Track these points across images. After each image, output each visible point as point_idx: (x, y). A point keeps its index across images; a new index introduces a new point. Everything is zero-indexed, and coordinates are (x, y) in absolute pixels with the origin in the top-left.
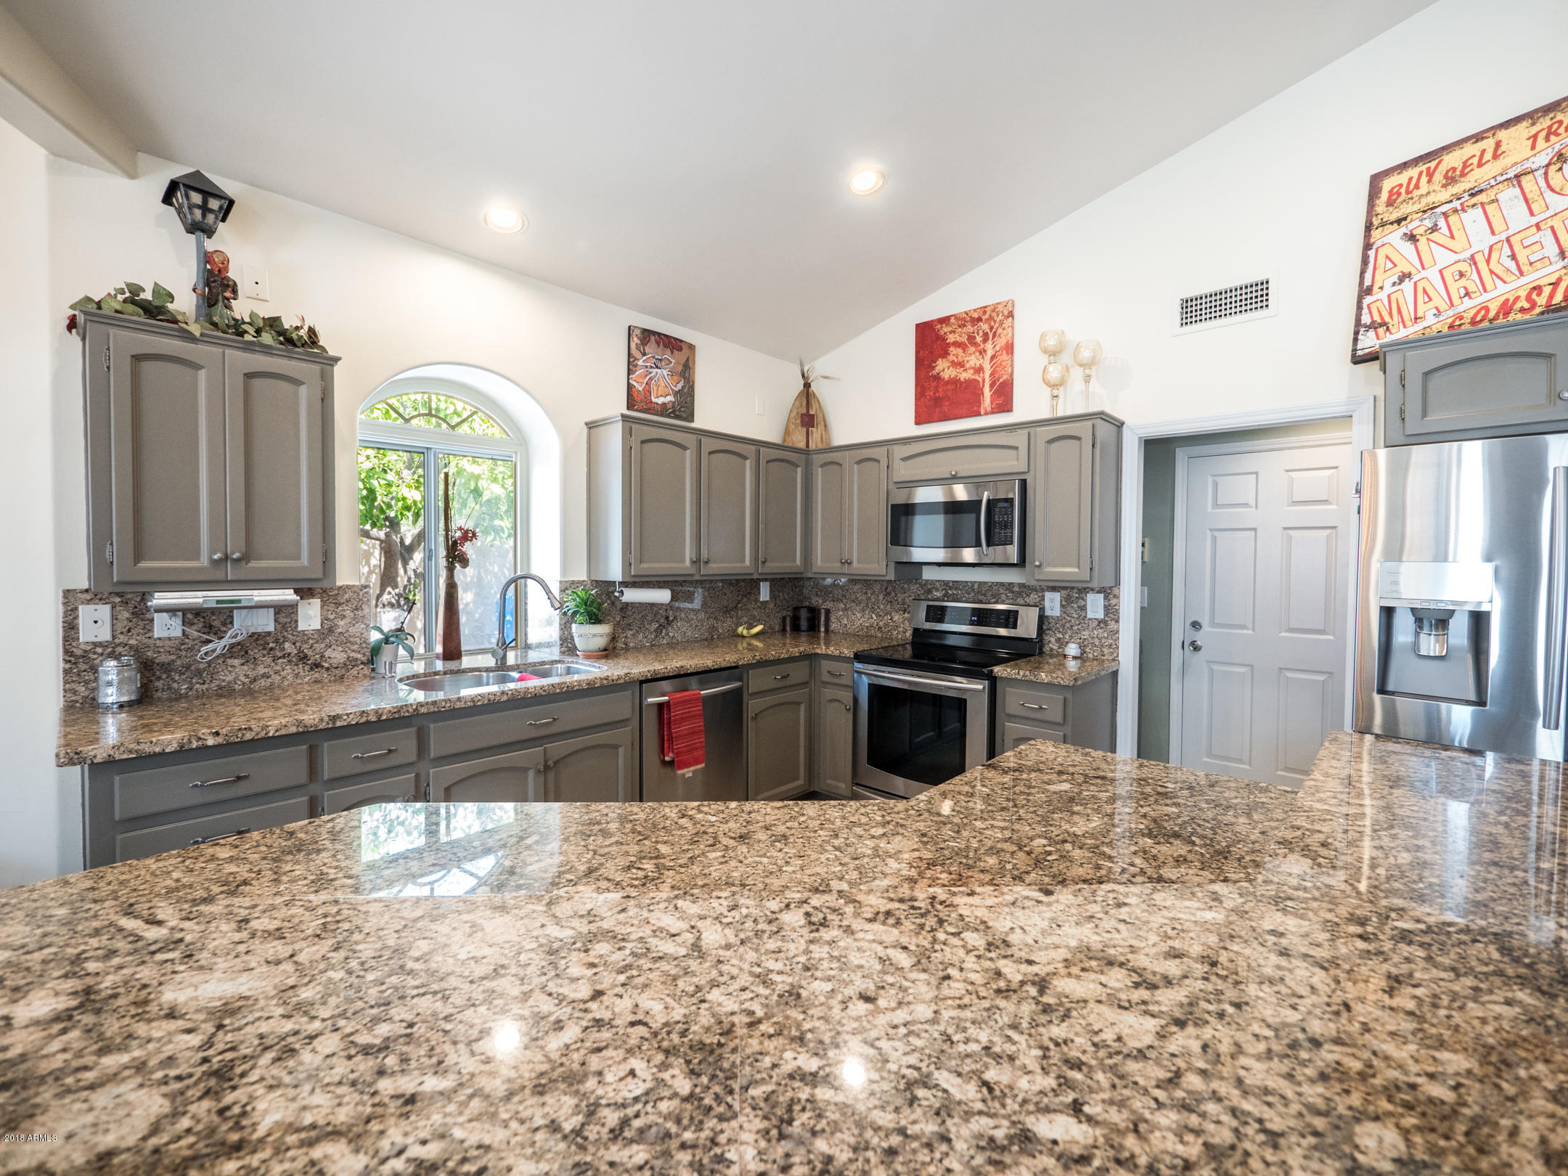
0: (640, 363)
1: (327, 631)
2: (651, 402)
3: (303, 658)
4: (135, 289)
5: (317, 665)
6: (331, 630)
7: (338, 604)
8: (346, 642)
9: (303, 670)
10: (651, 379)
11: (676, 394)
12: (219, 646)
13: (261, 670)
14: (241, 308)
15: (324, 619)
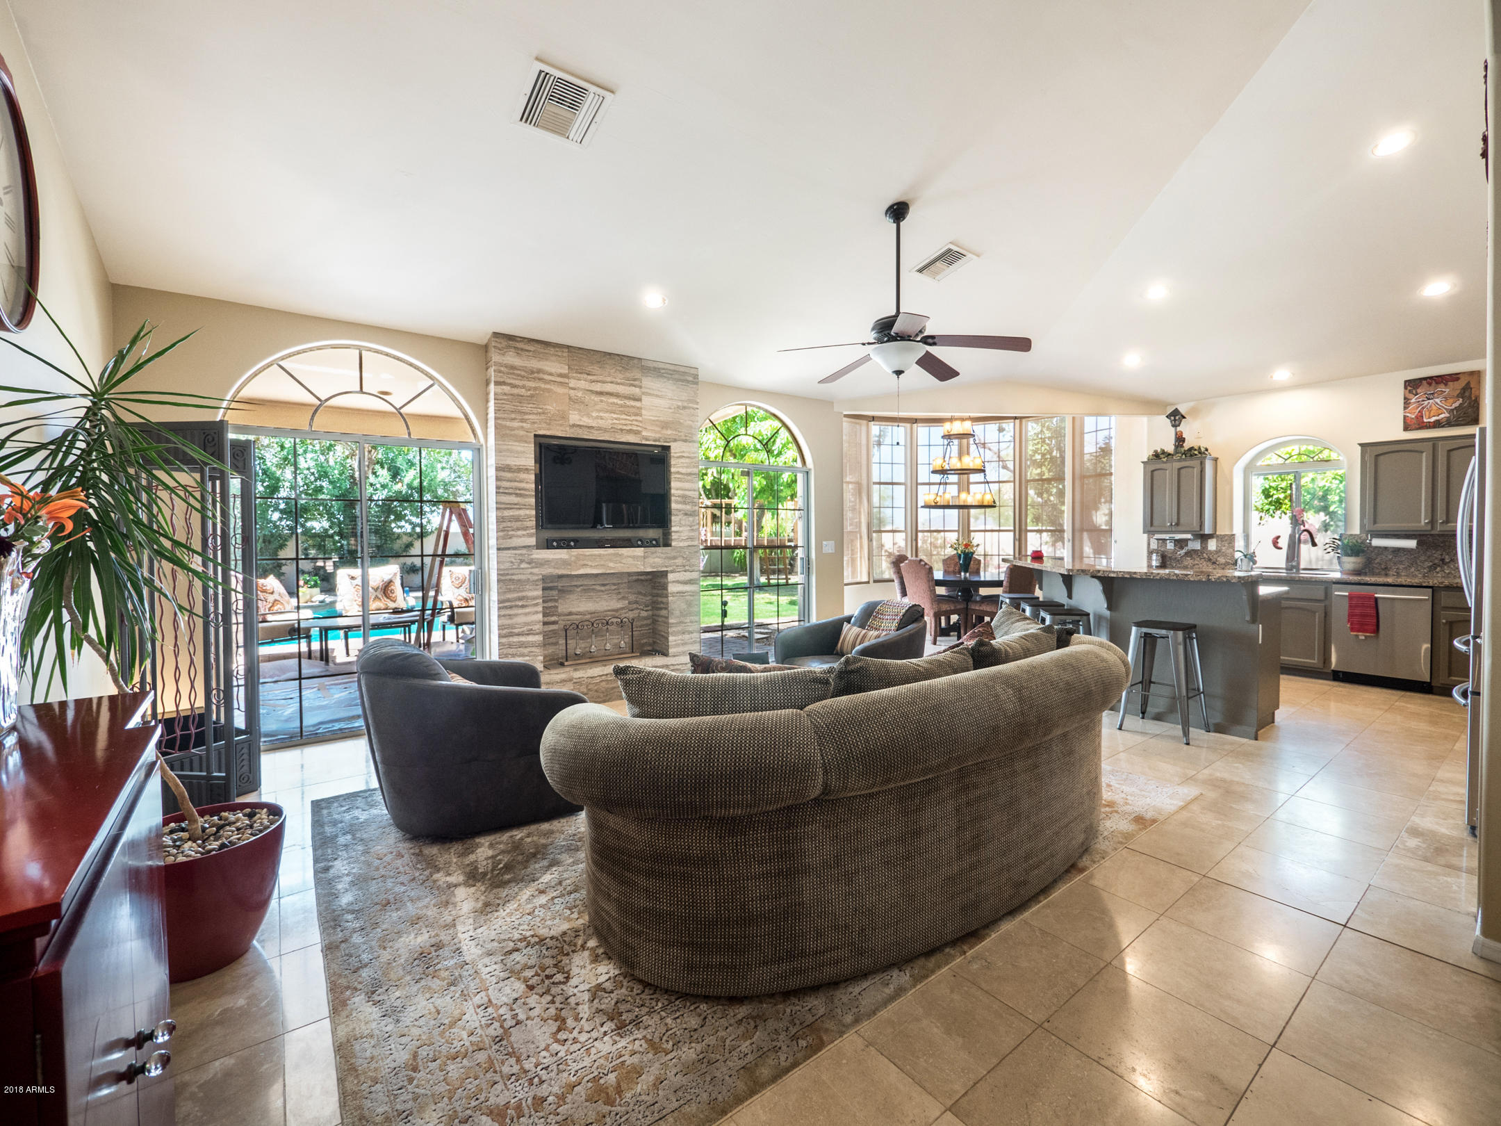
0: (1413, 400)
1: (1218, 552)
2: (1423, 422)
3: (1210, 560)
4: (1156, 451)
5: (1214, 563)
6: (1220, 551)
7: (1222, 541)
8: (1225, 555)
9: (1209, 563)
10: (1423, 408)
11: (1451, 411)
12: (1182, 552)
13: (1196, 562)
14: (1187, 446)
15: (1217, 546)
